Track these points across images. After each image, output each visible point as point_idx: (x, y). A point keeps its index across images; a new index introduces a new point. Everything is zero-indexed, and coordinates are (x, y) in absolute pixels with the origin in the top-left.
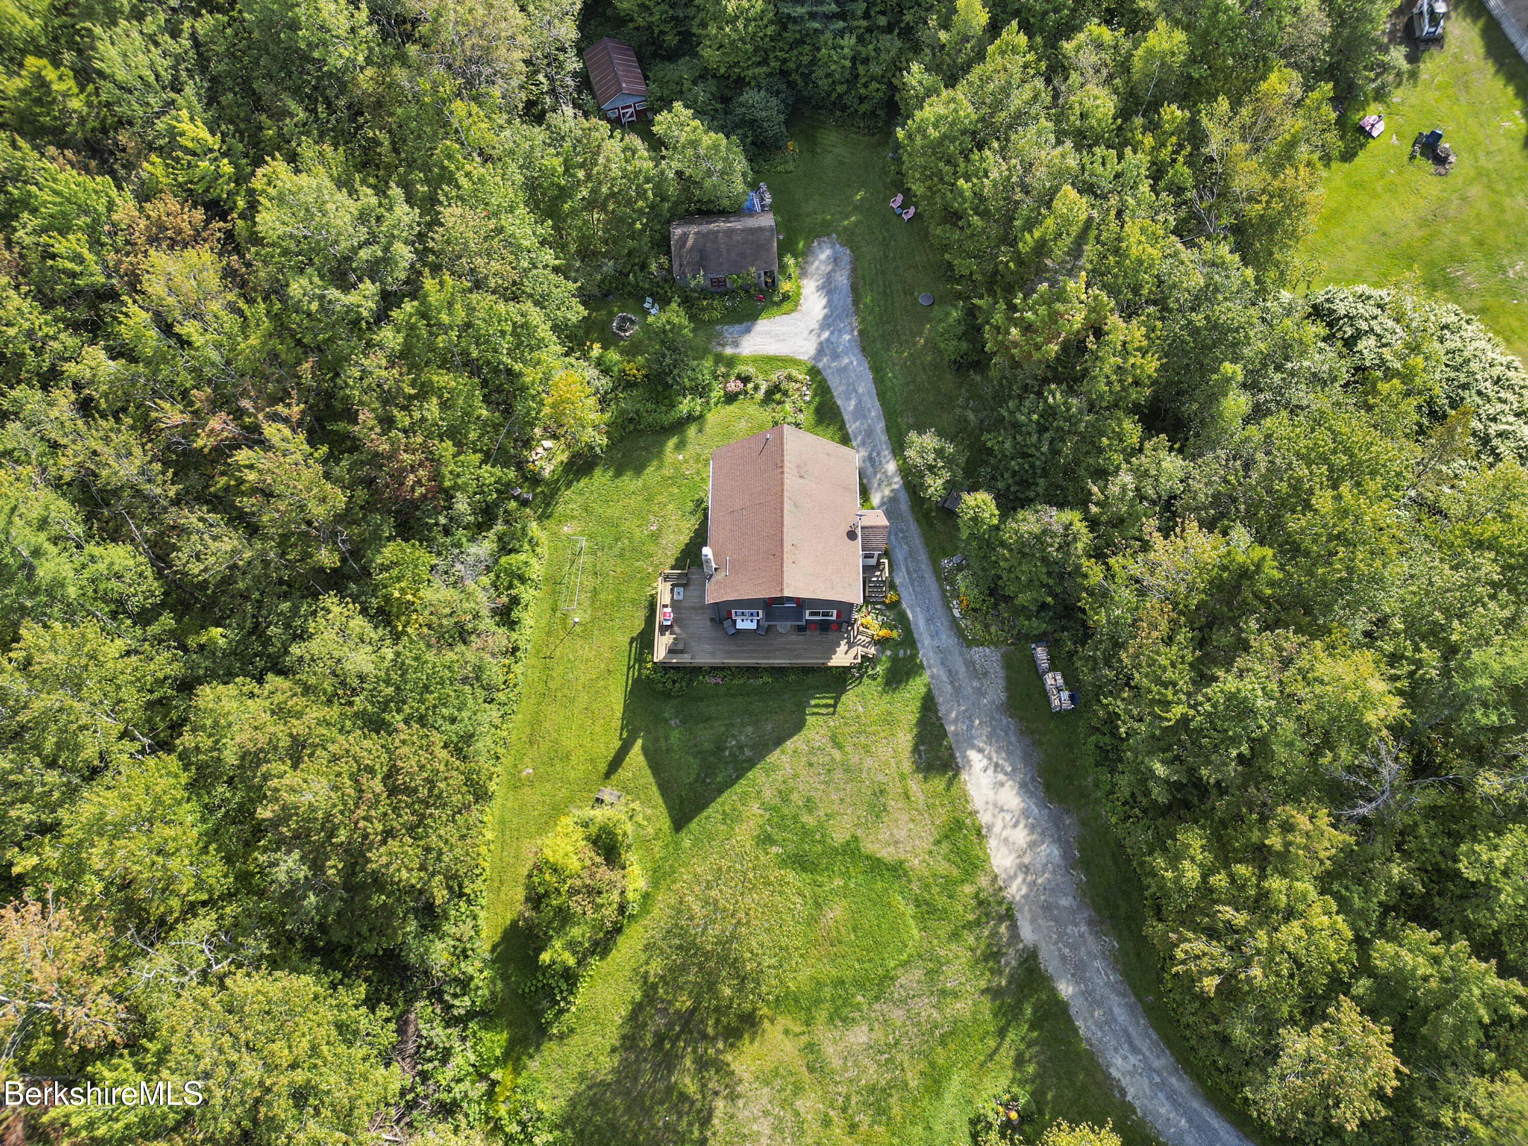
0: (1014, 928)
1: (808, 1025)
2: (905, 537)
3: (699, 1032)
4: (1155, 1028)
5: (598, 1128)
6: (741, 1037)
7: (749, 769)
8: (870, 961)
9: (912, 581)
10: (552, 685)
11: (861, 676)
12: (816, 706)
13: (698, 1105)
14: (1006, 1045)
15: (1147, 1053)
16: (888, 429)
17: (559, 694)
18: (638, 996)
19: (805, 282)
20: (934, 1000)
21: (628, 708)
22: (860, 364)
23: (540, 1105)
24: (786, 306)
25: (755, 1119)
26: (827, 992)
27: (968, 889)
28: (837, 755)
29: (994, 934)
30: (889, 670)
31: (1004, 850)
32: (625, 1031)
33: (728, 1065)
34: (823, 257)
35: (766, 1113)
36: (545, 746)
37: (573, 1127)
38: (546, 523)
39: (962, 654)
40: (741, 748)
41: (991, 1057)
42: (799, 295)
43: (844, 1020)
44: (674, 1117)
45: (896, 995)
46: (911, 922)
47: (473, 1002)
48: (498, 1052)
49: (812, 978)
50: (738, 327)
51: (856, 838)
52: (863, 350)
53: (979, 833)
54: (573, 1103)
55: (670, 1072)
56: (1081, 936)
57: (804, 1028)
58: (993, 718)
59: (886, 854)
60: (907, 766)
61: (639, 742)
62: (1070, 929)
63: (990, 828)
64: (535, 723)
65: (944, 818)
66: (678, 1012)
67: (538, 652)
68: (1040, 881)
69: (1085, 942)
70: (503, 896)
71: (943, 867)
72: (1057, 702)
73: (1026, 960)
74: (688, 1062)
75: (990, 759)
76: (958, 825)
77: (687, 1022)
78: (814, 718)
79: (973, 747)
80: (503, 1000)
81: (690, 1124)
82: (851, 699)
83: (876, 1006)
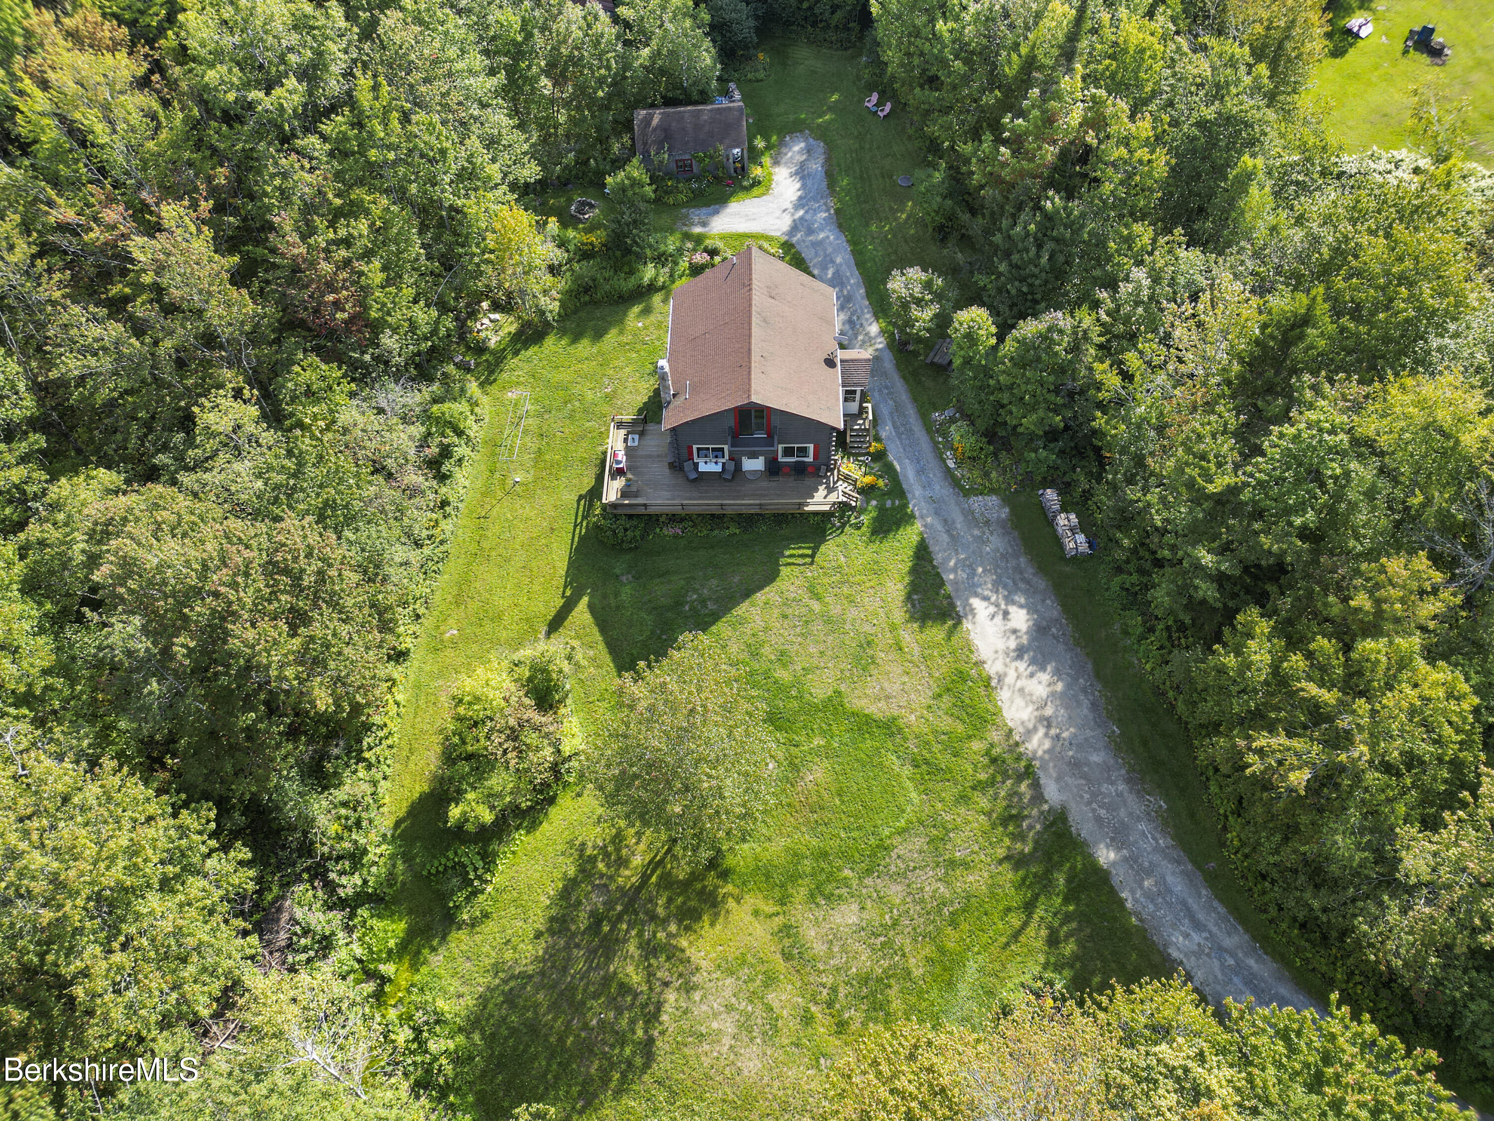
0: (1036, 785)
1: (783, 904)
2: (890, 393)
3: (646, 913)
4: (1221, 900)
5: (514, 1031)
6: (700, 918)
7: (713, 623)
8: (859, 828)
9: (899, 435)
10: (485, 544)
11: (843, 526)
12: (791, 556)
13: (642, 999)
14: (1033, 925)
15: (1214, 929)
16: (868, 295)
17: (493, 553)
18: (572, 871)
19: (777, 170)
20: (941, 872)
21: (572, 564)
22: (837, 239)
23: (441, 1004)
24: (756, 191)
25: (716, 1015)
26: (807, 865)
27: (977, 746)
28: (816, 606)
29: (1013, 794)
30: (875, 520)
31: (1019, 701)
32: (553, 912)
33: (683, 951)
34: (796, 148)
35: (729, 1008)
36: (473, 606)
37: (483, 1033)
38: (489, 388)
39: (958, 504)
40: (703, 602)
41: (1016, 935)
42: (770, 181)
43: (828, 898)
44: (611, 1014)
45: (893, 869)
46: (909, 784)
47: (365, 882)
48: (392, 943)
49: (787, 849)
50: (704, 210)
51: (838, 693)
52: (840, 226)
53: (987, 686)
54: (483, 1001)
55: (609, 959)
56: (1120, 795)
57: (778, 909)
58: (998, 566)
59: (876, 710)
60: (899, 615)
61: (585, 600)
62: (1105, 788)
63: (1001, 678)
64: (464, 583)
65: (944, 670)
66: (620, 888)
67: (472, 512)
68: (1065, 735)
69: (1125, 803)
70: (412, 766)
71: (946, 723)
72: (1072, 545)
73: (1053, 824)
74: (632, 948)
75: (997, 605)
76: (962, 677)
77: (632, 901)
78: (789, 568)
79: (976, 595)
80: (404, 883)
81: (633, 1022)
82: (831, 549)
83: (868, 881)
